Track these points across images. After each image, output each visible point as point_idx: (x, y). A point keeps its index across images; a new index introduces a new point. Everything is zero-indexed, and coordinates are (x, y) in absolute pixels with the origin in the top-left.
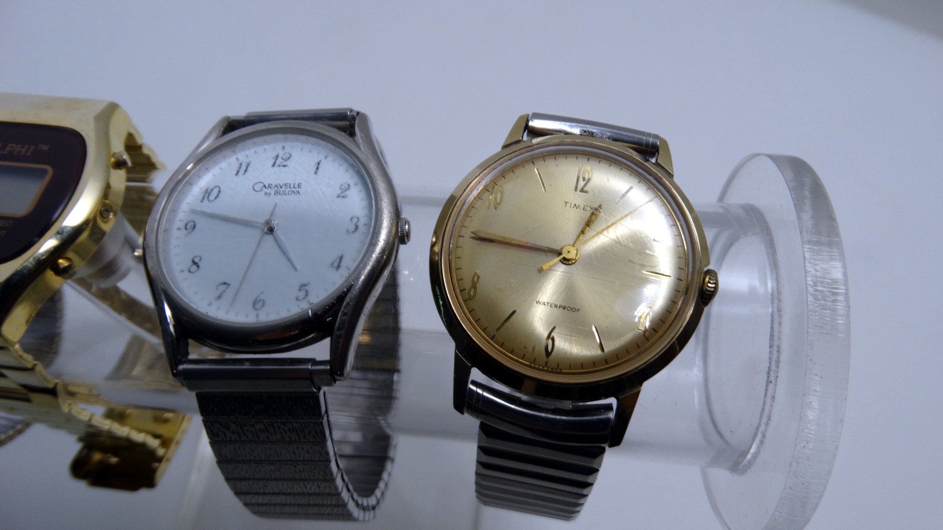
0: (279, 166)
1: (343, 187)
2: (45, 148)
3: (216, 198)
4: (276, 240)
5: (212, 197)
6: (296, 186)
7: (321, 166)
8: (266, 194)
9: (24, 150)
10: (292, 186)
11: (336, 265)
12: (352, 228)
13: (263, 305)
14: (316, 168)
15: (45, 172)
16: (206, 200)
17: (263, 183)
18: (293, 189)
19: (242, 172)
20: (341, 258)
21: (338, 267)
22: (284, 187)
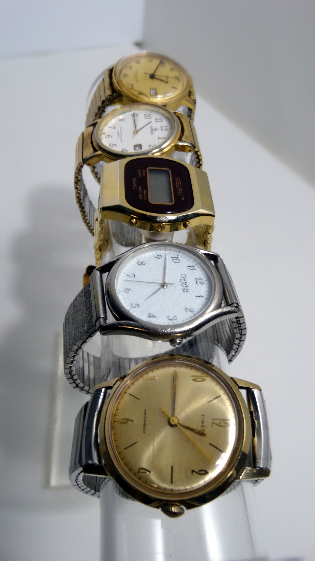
0: (196, 281)
1: (191, 309)
2: (183, 199)
3: (174, 262)
4: (159, 289)
5: (175, 261)
6: (188, 290)
7: (201, 298)
8: (181, 280)
9: (180, 193)
10: (187, 289)
11: (151, 315)
12: (171, 318)
13: (127, 292)
14: (199, 296)
15: (172, 202)
16: (172, 259)
17: (186, 277)
18: (185, 289)
19: (190, 268)
20: (155, 317)
21: (149, 317)
22: (186, 286)
